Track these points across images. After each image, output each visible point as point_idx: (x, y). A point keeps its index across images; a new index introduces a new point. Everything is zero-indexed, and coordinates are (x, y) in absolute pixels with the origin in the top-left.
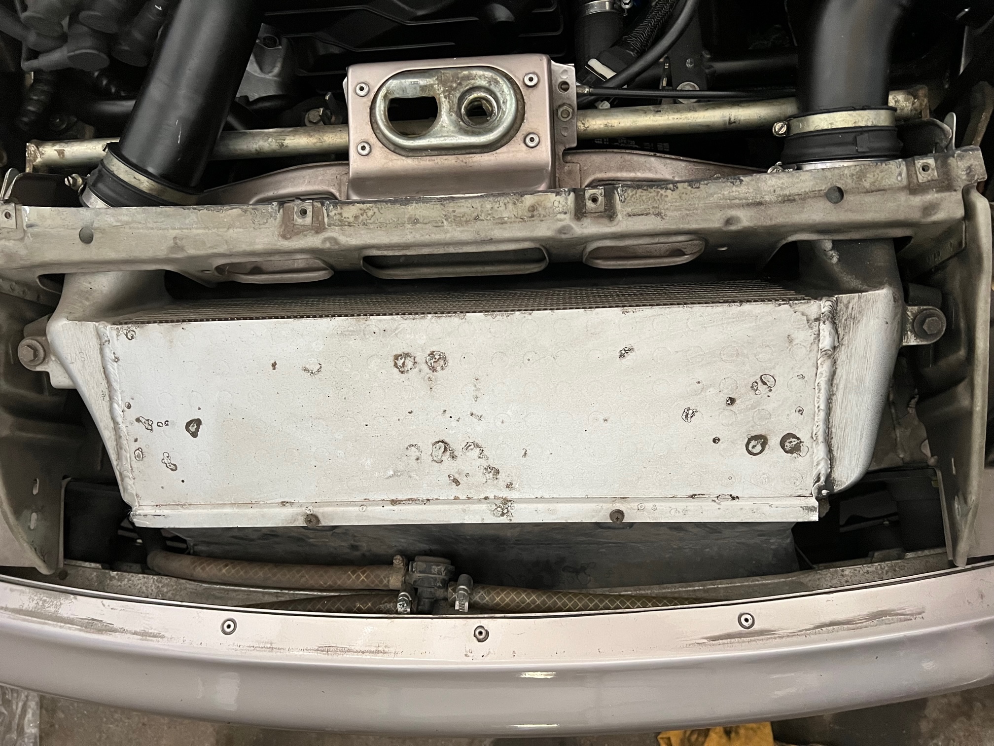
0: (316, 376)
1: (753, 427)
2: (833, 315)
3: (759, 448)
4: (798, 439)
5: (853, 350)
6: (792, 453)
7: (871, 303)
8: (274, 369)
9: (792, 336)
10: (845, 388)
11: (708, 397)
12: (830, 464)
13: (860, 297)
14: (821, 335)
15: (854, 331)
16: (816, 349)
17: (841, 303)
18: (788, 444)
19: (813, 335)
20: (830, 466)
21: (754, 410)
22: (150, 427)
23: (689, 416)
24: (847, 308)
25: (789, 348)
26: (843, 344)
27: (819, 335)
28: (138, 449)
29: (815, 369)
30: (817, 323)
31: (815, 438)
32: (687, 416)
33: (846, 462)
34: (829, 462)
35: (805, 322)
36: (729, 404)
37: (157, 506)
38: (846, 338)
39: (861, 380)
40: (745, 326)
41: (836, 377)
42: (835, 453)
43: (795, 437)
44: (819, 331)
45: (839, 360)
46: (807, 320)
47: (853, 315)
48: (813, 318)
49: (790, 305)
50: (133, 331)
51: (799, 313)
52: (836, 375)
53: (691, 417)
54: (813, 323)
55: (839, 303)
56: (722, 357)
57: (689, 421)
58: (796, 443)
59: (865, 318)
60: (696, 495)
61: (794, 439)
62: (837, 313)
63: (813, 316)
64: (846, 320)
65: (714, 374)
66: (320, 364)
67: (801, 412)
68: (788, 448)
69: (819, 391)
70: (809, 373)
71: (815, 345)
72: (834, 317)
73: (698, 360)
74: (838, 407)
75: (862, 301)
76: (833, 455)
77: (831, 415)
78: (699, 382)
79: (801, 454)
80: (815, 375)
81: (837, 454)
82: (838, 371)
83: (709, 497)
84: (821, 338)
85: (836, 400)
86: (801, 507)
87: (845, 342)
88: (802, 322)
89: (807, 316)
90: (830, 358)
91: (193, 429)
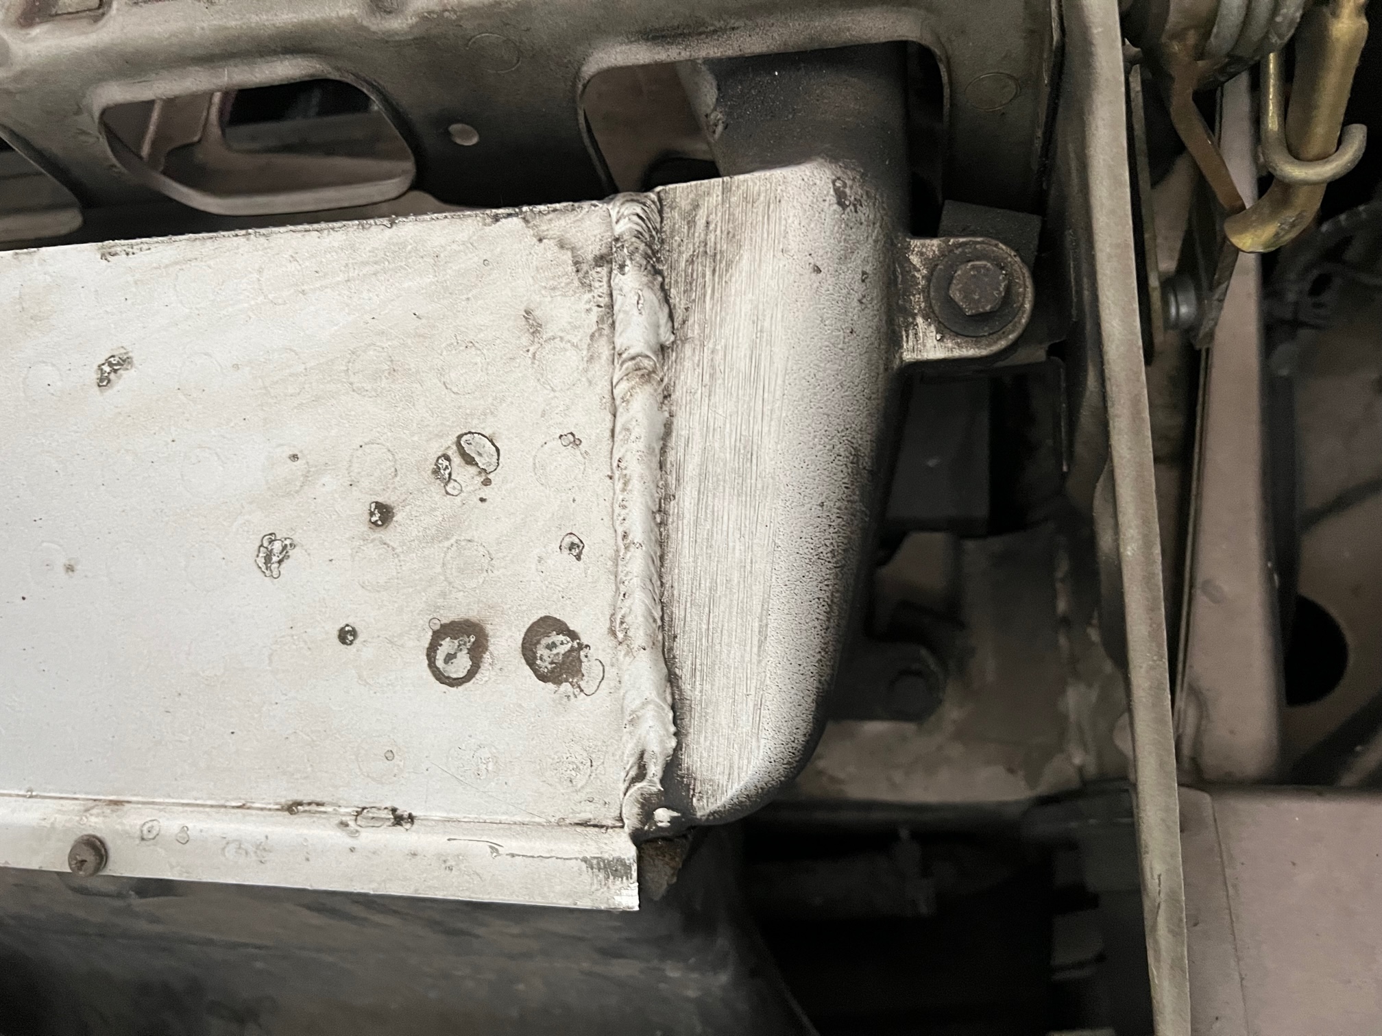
1: (443, 595)
2: (649, 245)
3: (463, 663)
4: (573, 635)
5: (719, 357)
6: (558, 682)
7: (760, 207)
9: (537, 313)
10: (703, 476)
11: (319, 500)
12: (675, 723)
13: (726, 190)
14: (616, 308)
15: (717, 295)
16: (605, 352)
17: (672, 208)
18: (546, 653)
19: (595, 309)
20: (673, 729)
21: (447, 544)
23: (275, 559)
24: (691, 223)
25: (532, 349)
26: (685, 340)
27: (611, 306)
29: (610, 417)
30: (604, 271)
31: (620, 636)
32: (268, 559)
33: (723, 718)
34: (671, 715)
35: (571, 269)
36: (375, 523)
38: (694, 318)
39: (748, 453)
40: (406, 285)
41: (672, 442)
42: (686, 687)
43: (562, 628)
44: (611, 295)
45: (678, 387)
46: (576, 263)
47: (711, 244)
48: (590, 257)
49: (526, 220)
51: (552, 243)
52: (674, 434)
53: (280, 562)
54: (593, 272)
55: (666, 209)
56: (353, 379)
57: (275, 574)
58: (567, 647)
59: (746, 256)
60: (300, 804)
61: (561, 637)
62: (662, 242)
63: (592, 249)
64: (691, 262)
65: (333, 432)
67: (576, 548)
68: (545, 666)
69: (625, 484)
70: (593, 427)
71: (604, 340)
72: (655, 253)
73: (291, 391)
74: (686, 538)
75: (734, 199)
76: (681, 690)
77: (667, 563)
78: (295, 457)
79: (582, 684)
80: (608, 434)
81: (693, 687)
82: (680, 423)
83: (336, 813)
84: (619, 317)
85: (680, 516)
86: (585, 860)
87: (693, 331)
88: (560, 271)
89: (573, 249)
90: (649, 381)
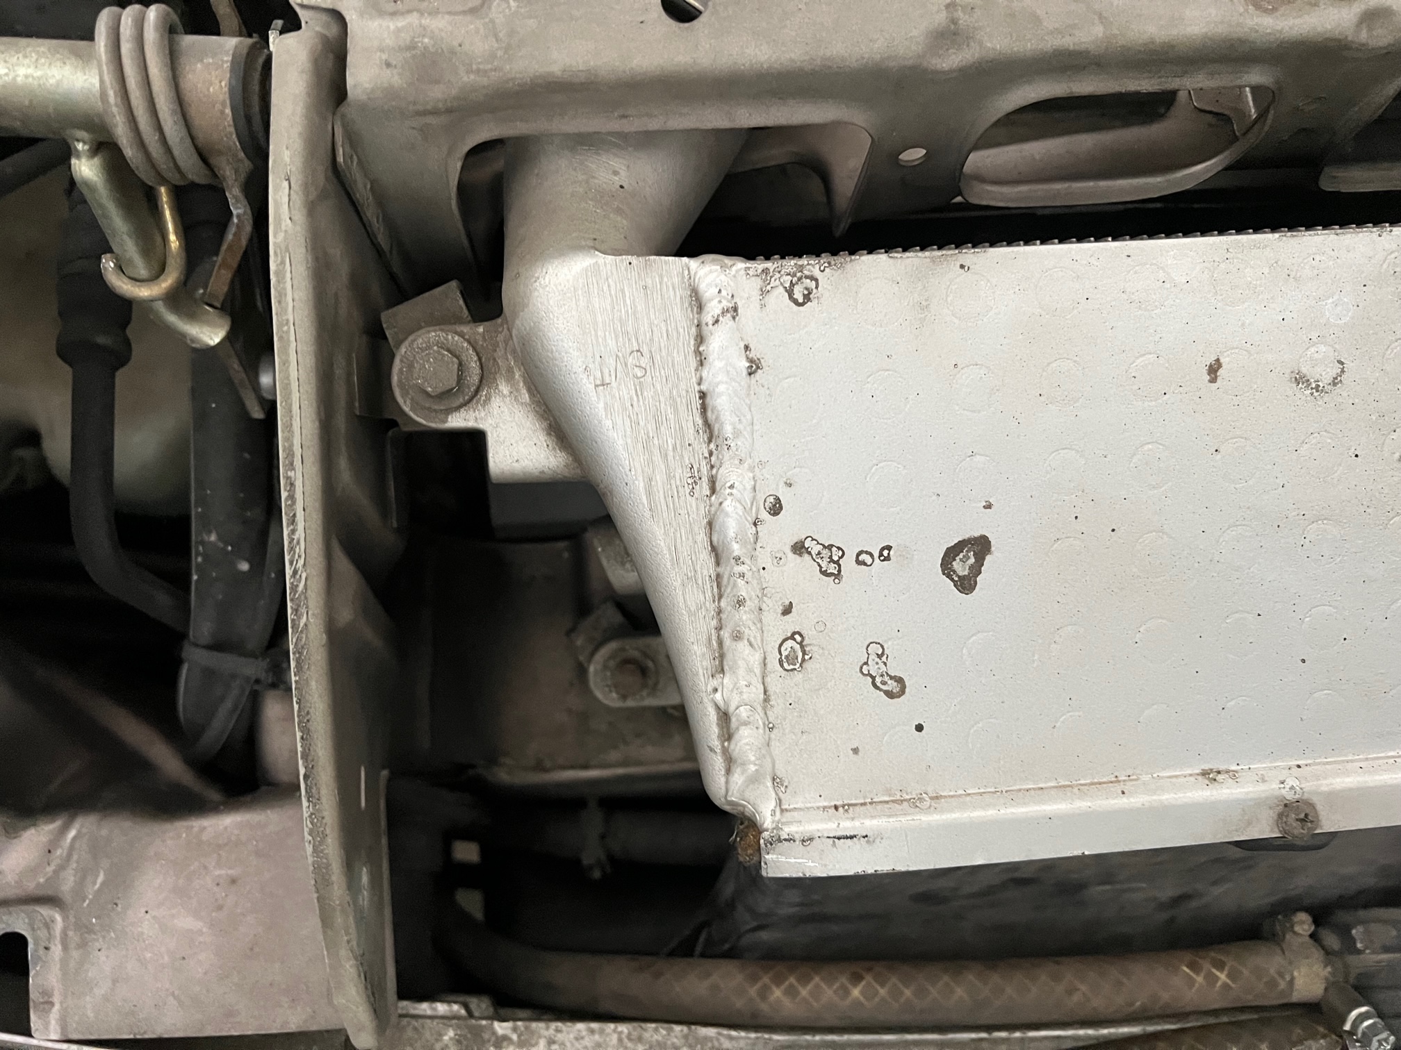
0: (1326, 398)
8: (1213, 380)
22: (832, 569)
28: (792, 637)
37: (836, 808)
50: (812, 278)
66: (1340, 362)
91: (961, 568)
